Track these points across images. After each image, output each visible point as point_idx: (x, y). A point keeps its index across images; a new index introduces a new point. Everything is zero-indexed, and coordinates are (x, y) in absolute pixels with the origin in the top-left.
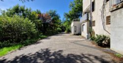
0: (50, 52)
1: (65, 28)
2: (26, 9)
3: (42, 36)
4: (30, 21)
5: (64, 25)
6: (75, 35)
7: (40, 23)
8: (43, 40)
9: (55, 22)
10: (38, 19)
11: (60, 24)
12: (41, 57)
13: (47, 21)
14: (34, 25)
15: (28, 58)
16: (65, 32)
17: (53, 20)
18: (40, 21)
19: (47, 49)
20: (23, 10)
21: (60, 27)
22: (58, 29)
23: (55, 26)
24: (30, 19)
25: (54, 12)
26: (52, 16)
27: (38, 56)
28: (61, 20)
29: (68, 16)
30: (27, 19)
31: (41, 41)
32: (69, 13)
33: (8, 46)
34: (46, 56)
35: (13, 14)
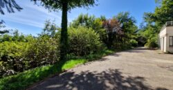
0: (122, 75)
1: (145, 39)
2: (89, 17)
3: (108, 51)
4: (94, 31)
5: (144, 34)
6: (169, 53)
7: (104, 33)
8: (109, 57)
9: (126, 31)
10: (103, 28)
11: (134, 33)
12: (109, 80)
13: (114, 30)
14: (98, 36)
15: (94, 77)
16: (145, 47)
17: (123, 27)
18: (105, 31)
19: (116, 71)
20: (86, 19)
21: (134, 38)
22: (131, 41)
23: (126, 37)
24: (94, 29)
25: (126, 14)
26: (122, 22)
27: (105, 77)
28: (136, 27)
29: (153, 17)
30: (90, 29)
31: (106, 57)
32: (154, 13)
33: (75, 59)
34: (117, 81)
35: (78, 25)
